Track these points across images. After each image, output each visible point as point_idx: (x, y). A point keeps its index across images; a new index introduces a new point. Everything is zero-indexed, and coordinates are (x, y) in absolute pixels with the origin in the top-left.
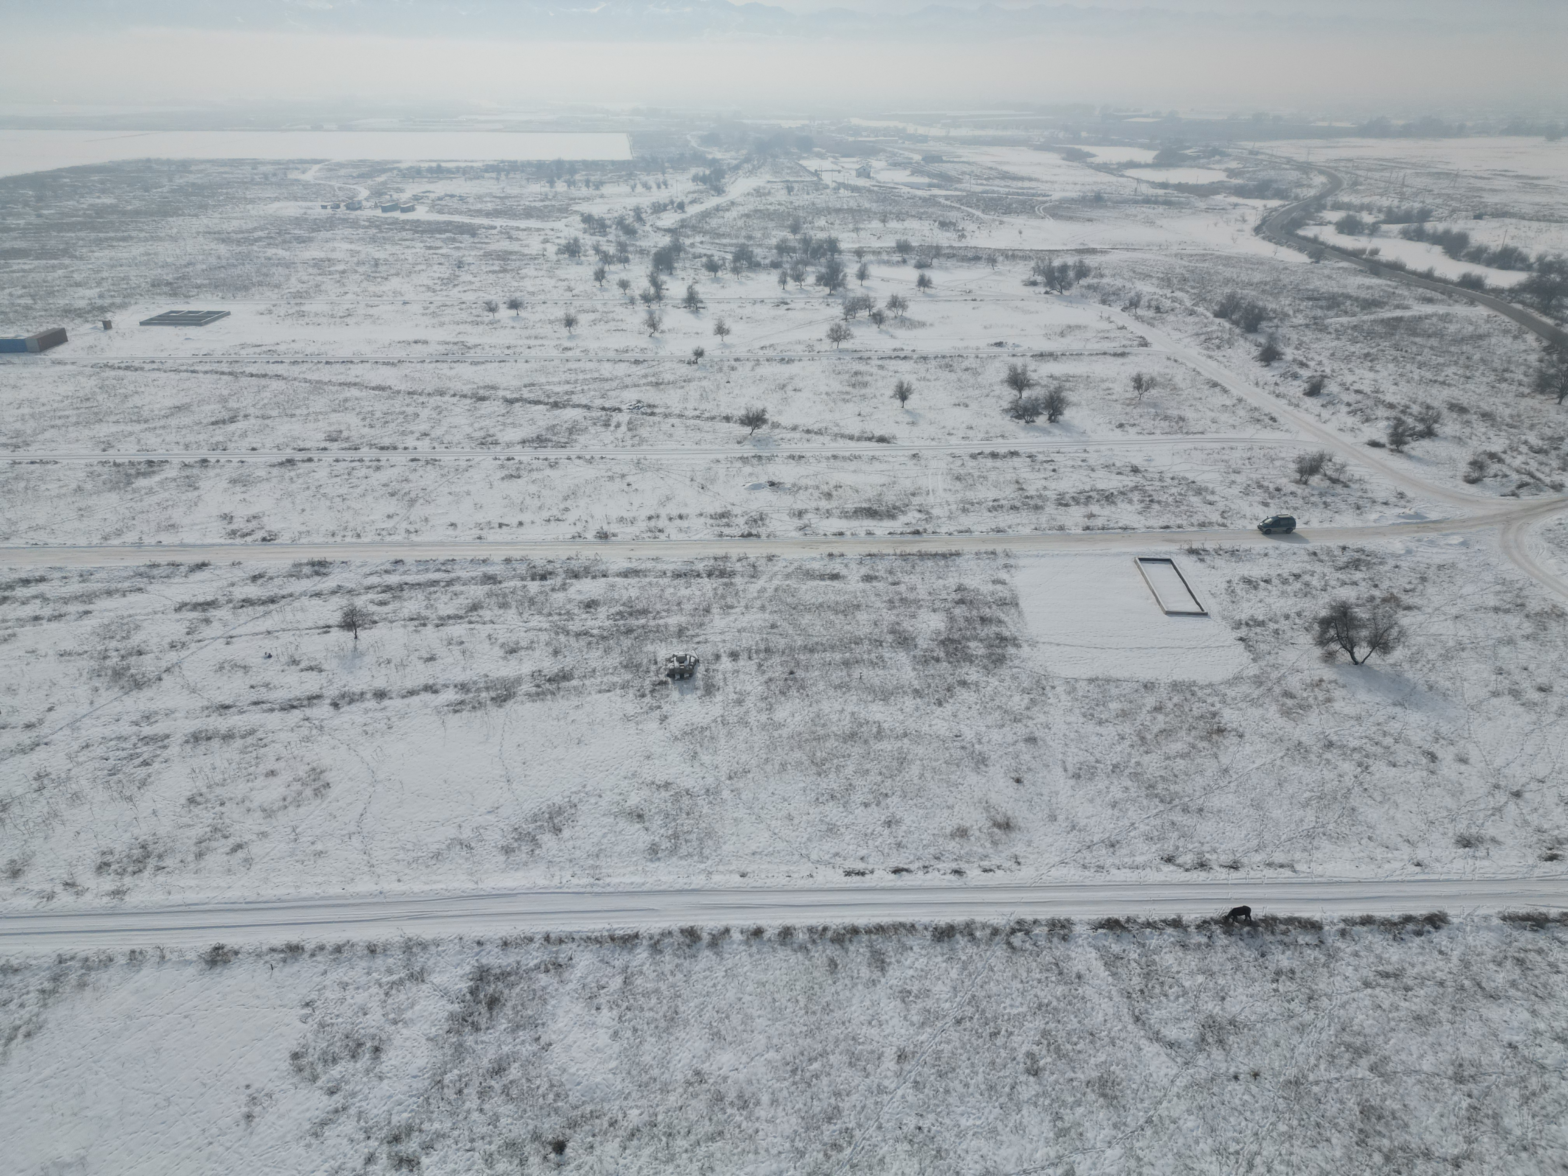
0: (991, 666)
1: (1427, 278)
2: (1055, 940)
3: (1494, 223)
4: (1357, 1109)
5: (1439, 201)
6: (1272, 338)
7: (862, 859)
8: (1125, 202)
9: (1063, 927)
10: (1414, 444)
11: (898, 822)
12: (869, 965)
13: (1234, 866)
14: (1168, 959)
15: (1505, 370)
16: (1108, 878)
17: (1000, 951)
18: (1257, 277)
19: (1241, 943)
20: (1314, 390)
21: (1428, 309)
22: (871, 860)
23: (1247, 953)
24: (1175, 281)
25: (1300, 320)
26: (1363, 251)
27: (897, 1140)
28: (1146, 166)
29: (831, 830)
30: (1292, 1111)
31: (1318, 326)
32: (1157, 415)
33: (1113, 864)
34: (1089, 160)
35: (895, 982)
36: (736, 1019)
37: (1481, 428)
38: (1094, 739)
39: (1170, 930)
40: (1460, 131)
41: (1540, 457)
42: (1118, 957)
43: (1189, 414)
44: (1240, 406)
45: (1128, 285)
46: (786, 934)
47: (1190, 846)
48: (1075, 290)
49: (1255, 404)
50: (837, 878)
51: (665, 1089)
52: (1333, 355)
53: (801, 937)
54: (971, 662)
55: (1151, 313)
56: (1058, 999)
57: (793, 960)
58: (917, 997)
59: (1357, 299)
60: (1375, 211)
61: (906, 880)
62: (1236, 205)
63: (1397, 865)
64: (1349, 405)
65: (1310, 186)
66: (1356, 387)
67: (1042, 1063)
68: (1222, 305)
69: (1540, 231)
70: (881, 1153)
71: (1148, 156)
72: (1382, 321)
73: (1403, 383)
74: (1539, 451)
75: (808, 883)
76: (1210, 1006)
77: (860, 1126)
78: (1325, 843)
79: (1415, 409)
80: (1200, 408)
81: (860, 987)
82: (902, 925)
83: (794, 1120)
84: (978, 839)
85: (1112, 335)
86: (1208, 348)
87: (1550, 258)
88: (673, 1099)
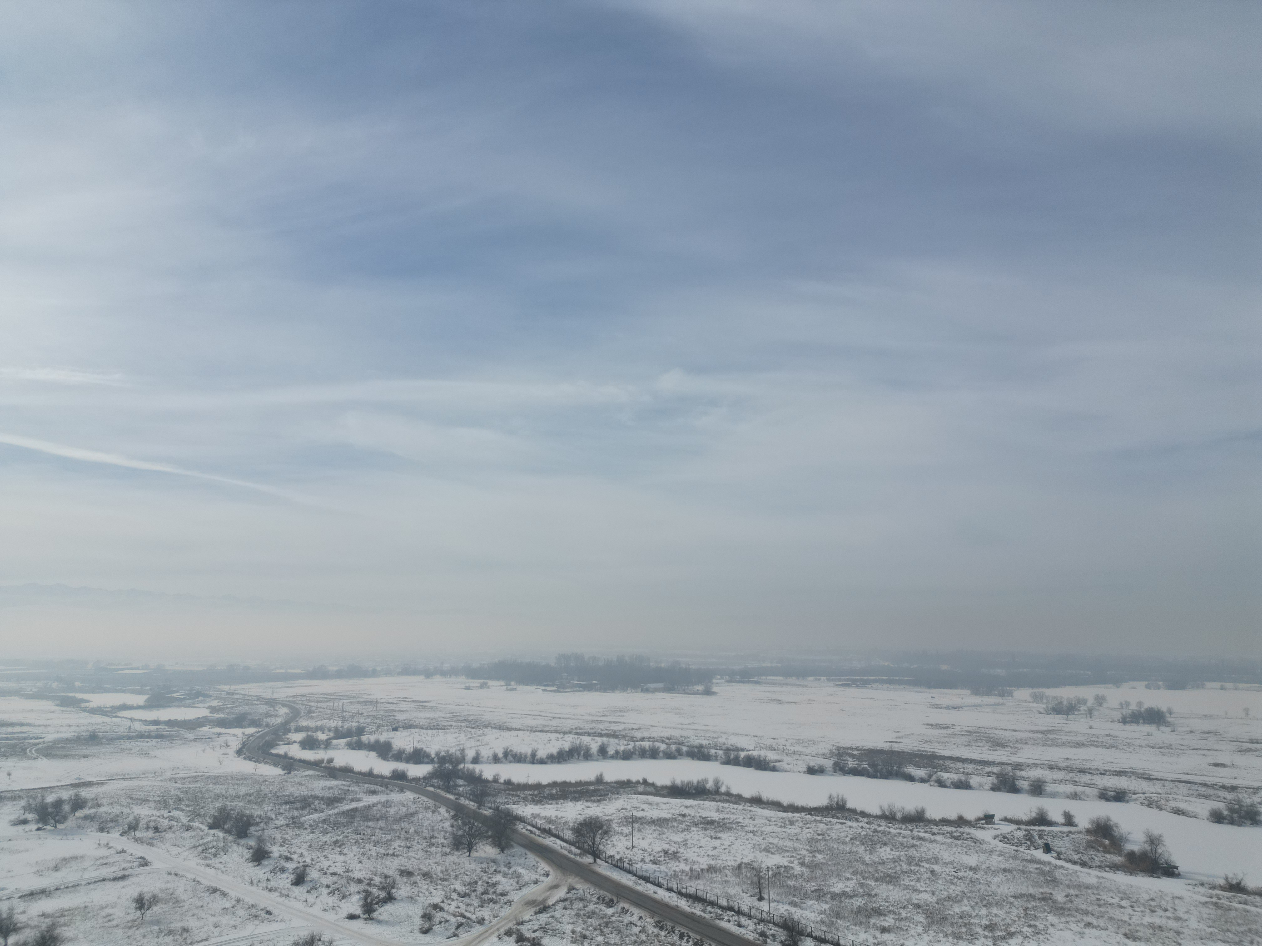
1: (369, 776)
3: (405, 733)
5: (368, 720)
6: (260, 840)
8: (120, 738)
10: (381, 910)
15: (432, 837)
18: (243, 790)
20: (299, 879)
21: (374, 799)
24: (171, 802)
25: (281, 821)
26: (322, 761)
28: (139, 707)
31: (296, 824)
32: (161, 931)
34: (83, 705)
37: (424, 885)
40: (374, 673)
41: (466, 900)
43: (192, 923)
44: (239, 907)
45: (126, 811)
48: (70, 822)
49: (252, 902)
52: (310, 846)
55: (150, 834)
59: (322, 799)
60: (326, 731)
62: (219, 734)
64: (328, 886)
65: (276, 716)
66: (332, 870)
68: (215, 817)
69: (433, 736)
71: (140, 700)
72: (343, 812)
73: (365, 860)
74: (465, 895)
79: (377, 880)
80: (203, 915)
85: (111, 860)
86: (205, 858)
87: (443, 754)
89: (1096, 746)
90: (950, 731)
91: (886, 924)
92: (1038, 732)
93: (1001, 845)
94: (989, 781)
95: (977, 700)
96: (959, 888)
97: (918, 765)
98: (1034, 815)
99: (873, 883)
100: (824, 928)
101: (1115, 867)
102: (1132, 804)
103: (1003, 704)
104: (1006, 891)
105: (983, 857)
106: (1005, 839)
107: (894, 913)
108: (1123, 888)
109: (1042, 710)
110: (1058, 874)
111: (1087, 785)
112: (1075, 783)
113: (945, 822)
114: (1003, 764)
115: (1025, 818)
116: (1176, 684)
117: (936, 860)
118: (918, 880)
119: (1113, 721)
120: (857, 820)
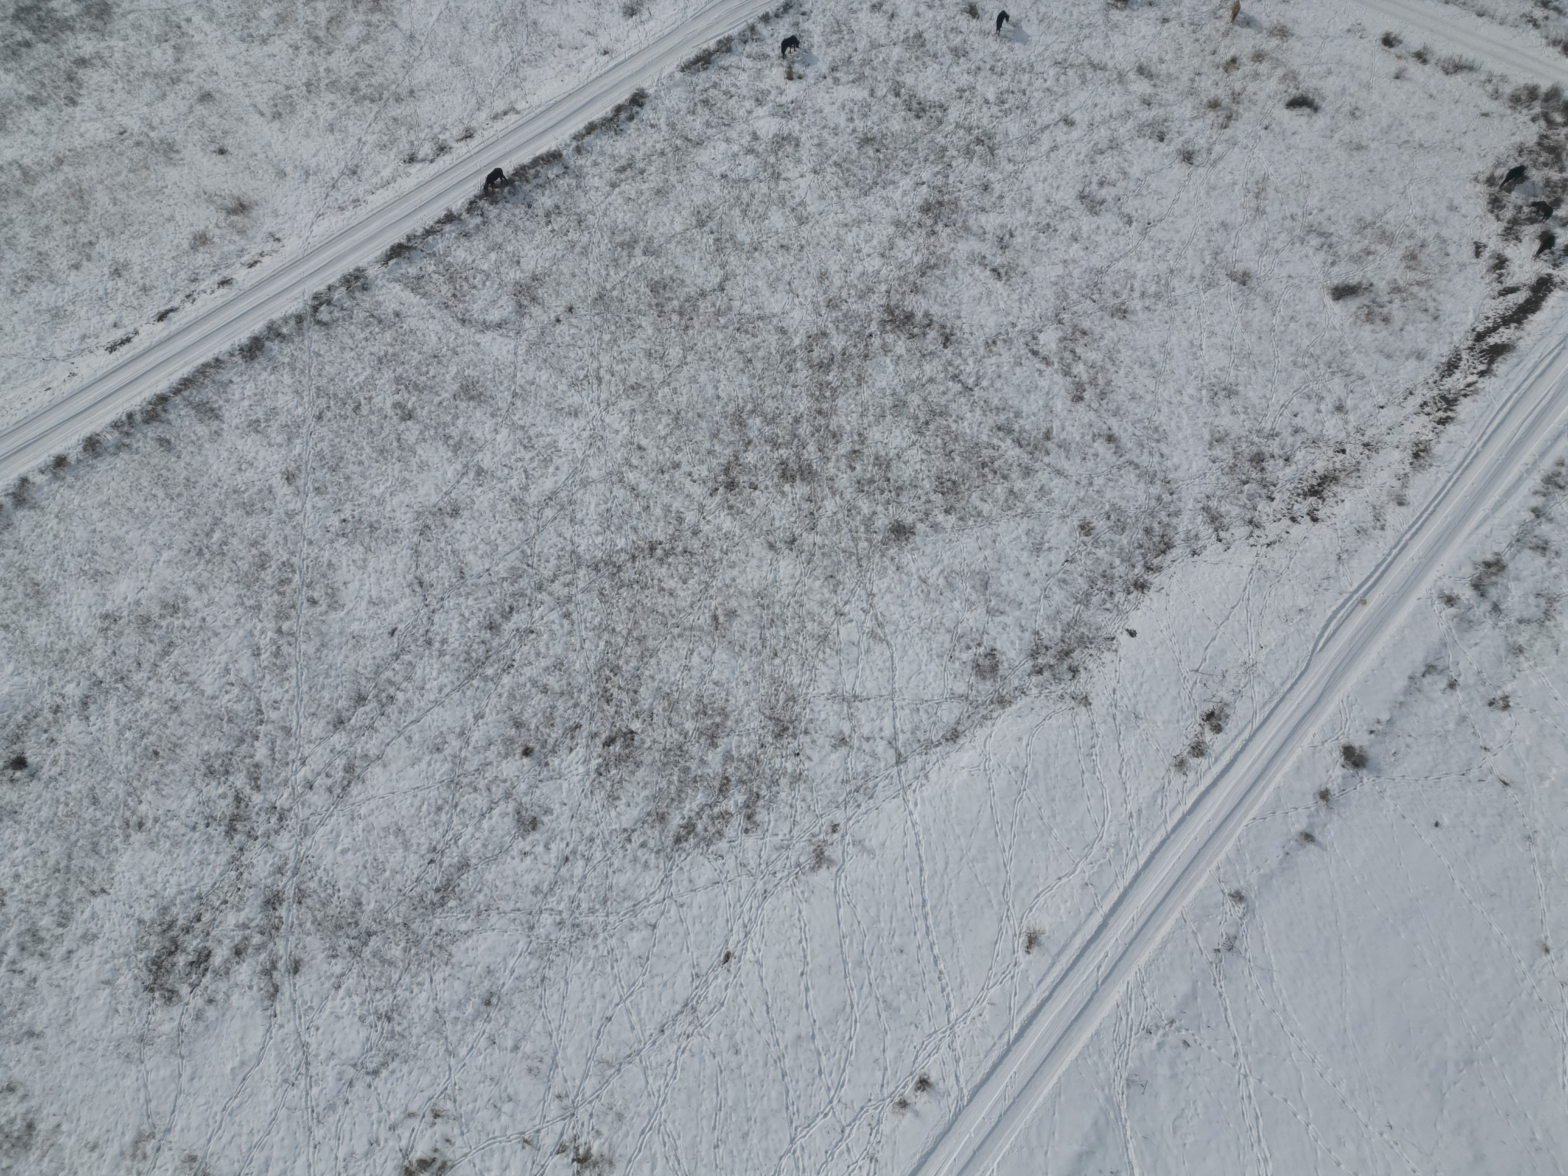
0: (99, 24)
2: (358, 294)
4: (648, 290)
7: (115, 325)
9: (357, 278)
11: (126, 265)
12: (201, 421)
13: (468, 135)
14: (460, 254)
16: (369, 208)
17: (315, 334)
19: (508, 206)
22: (126, 321)
23: (517, 211)
27: (332, 542)
29: (57, 315)
30: (607, 321)
33: (366, 191)
35: (238, 420)
36: (105, 550)
38: (269, 63)
39: (448, 228)
42: (419, 278)
46: (92, 445)
47: (422, 136)
50: (106, 361)
51: (84, 650)
53: (111, 438)
54: (72, 29)
56: (392, 345)
57: (119, 463)
58: (267, 420)
61: (177, 321)
63: (590, 62)
67: (410, 406)
70: (325, 560)
75: (75, 384)
76: (512, 275)
77: (293, 553)
78: (528, 71)
81: (207, 446)
82: (206, 365)
83: (231, 589)
84: (222, 237)
88: (99, 652)
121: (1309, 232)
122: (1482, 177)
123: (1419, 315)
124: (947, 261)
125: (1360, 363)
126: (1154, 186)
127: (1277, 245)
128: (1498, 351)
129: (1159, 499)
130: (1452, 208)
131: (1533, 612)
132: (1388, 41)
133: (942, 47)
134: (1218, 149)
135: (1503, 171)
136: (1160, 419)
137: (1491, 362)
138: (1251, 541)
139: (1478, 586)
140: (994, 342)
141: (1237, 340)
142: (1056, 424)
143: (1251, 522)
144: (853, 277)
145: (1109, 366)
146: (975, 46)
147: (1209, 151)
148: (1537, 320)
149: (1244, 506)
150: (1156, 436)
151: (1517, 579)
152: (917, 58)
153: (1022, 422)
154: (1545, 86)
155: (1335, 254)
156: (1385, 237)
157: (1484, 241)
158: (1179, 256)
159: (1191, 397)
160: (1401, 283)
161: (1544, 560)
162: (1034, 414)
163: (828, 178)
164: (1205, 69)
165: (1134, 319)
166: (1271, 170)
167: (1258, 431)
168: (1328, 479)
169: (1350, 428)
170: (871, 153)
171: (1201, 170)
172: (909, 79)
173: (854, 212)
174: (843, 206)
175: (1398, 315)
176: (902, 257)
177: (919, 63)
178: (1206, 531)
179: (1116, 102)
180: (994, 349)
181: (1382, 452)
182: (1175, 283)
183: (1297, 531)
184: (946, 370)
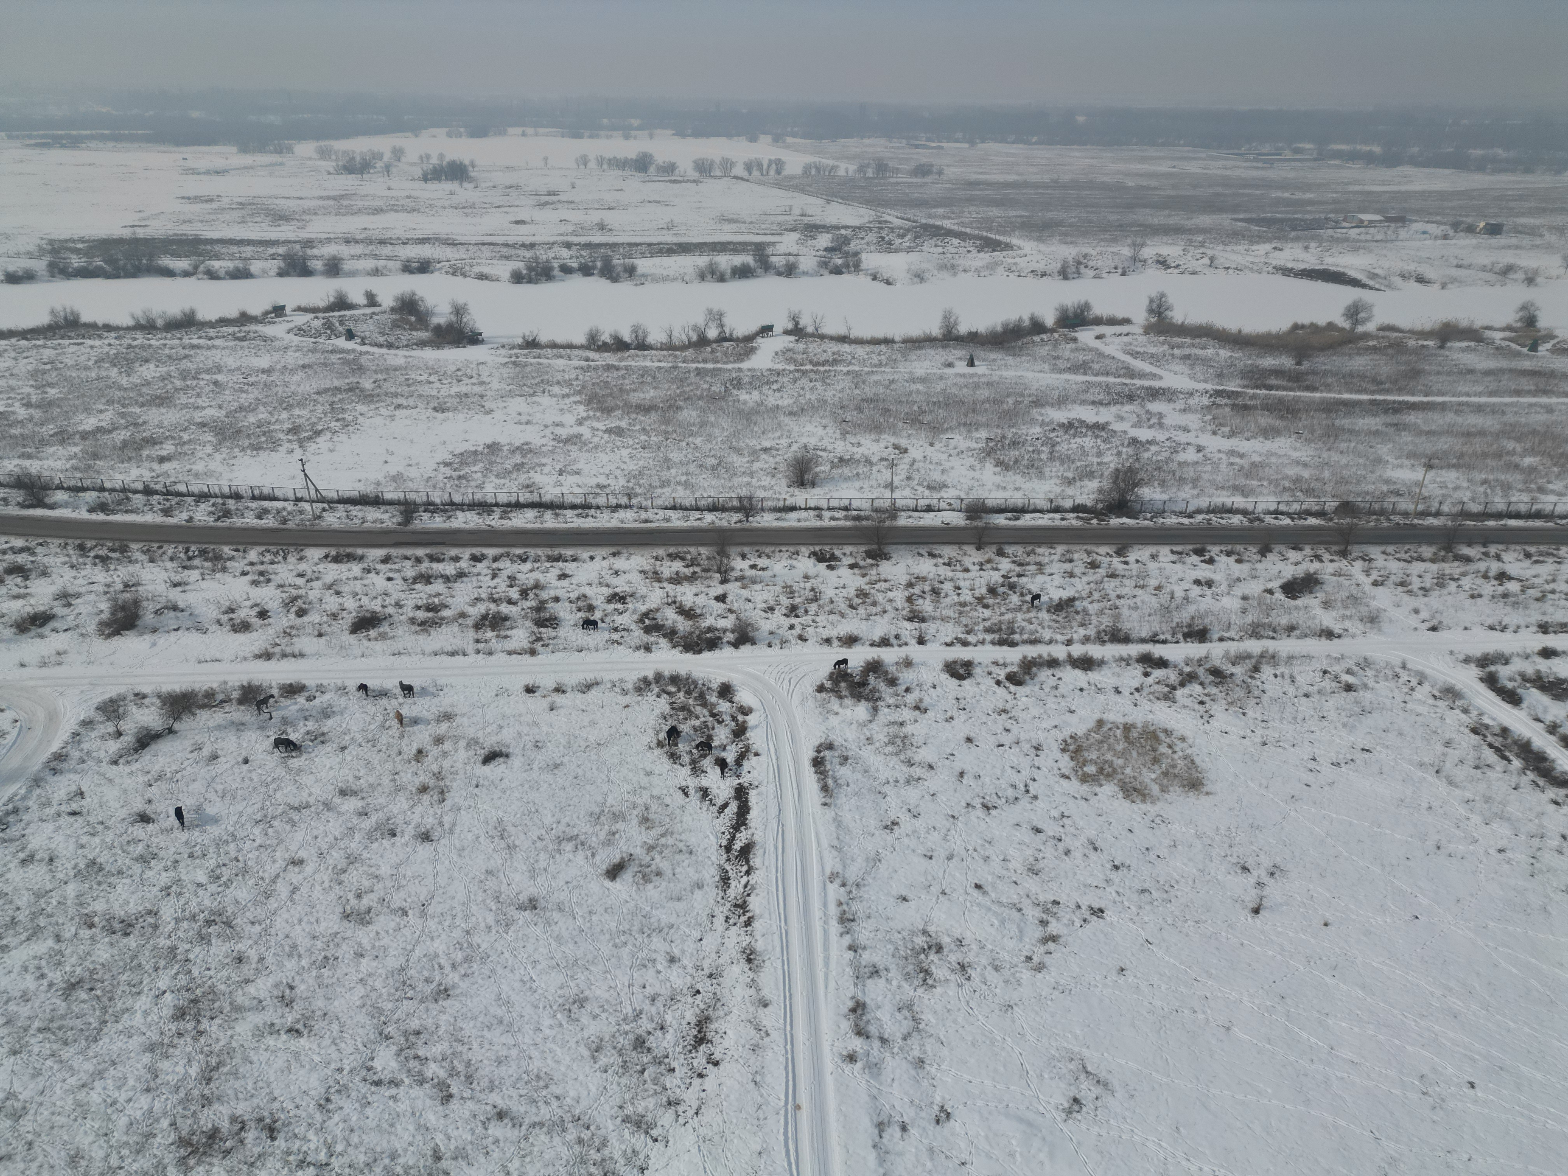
89: (396, 211)
90: (215, 205)
91: (164, 453)
92: (329, 198)
93: (297, 338)
94: (274, 265)
95: (248, 159)
96: (251, 396)
97: (176, 255)
98: (332, 299)
99: (137, 410)
100: (79, 475)
101: (422, 344)
102: (436, 274)
103: (281, 164)
104: (308, 388)
105: (277, 356)
106: (300, 331)
107: (173, 438)
108: (430, 363)
109: (332, 170)
110: (363, 360)
111: (389, 258)
112: (376, 257)
113: (223, 322)
114: (290, 242)
115: (322, 304)
116: (479, 132)
117: (219, 369)
118: (198, 395)
119: (413, 179)
120: (100, 337)
121: (560, 843)
122: (653, 745)
123: (677, 857)
124: (230, 1052)
125: (663, 916)
126: (409, 874)
127: (542, 864)
128: (746, 852)
129: (580, 1141)
130: (649, 774)
131: (907, 1025)
132: (530, 690)
133: (123, 861)
134: (447, 819)
135: (663, 735)
136: (536, 1065)
137: (748, 862)
138: (681, 1120)
139: (860, 1032)
140: (328, 1100)
141: (558, 956)
142: (439, 1139)
143: (670, 1104)
144: (118, 1136)
145: (460, 1048)
146: (162, 845)
147: (441, 824)
148: (753, 816)
149: (656, 1093)
150: (542, 1083)
151: (879, 1007)
152: (99, 884)
153: (401, 1161)
154: (651, 675)
155: (590, 847)
156: (617, 816)
157: (684, 784)
158: (466, 917)
159: (551, 1027)
160: (650, 842)
161: (883, 980)
162: (411, 1144)
163: (36, 1049)
164: (399, 768)
165: (458, 991)
166: (501, 814)
167: (624, 1020)
168: (703, 1022)
169: (690, 970)
170: (84, 996)
171: (443, 841)
172: (99, 906)
173: (89, 1066)
174: (71, 1068)
175: (665, 866)
176: (172, 1079)
177: (104, 886)
178: (639, 1141)
179: (335, 827)
180: (331, 1107)
181: (725, 974)
182: (476, 940)
183: (709, 1083)
184: (287, 1162)
